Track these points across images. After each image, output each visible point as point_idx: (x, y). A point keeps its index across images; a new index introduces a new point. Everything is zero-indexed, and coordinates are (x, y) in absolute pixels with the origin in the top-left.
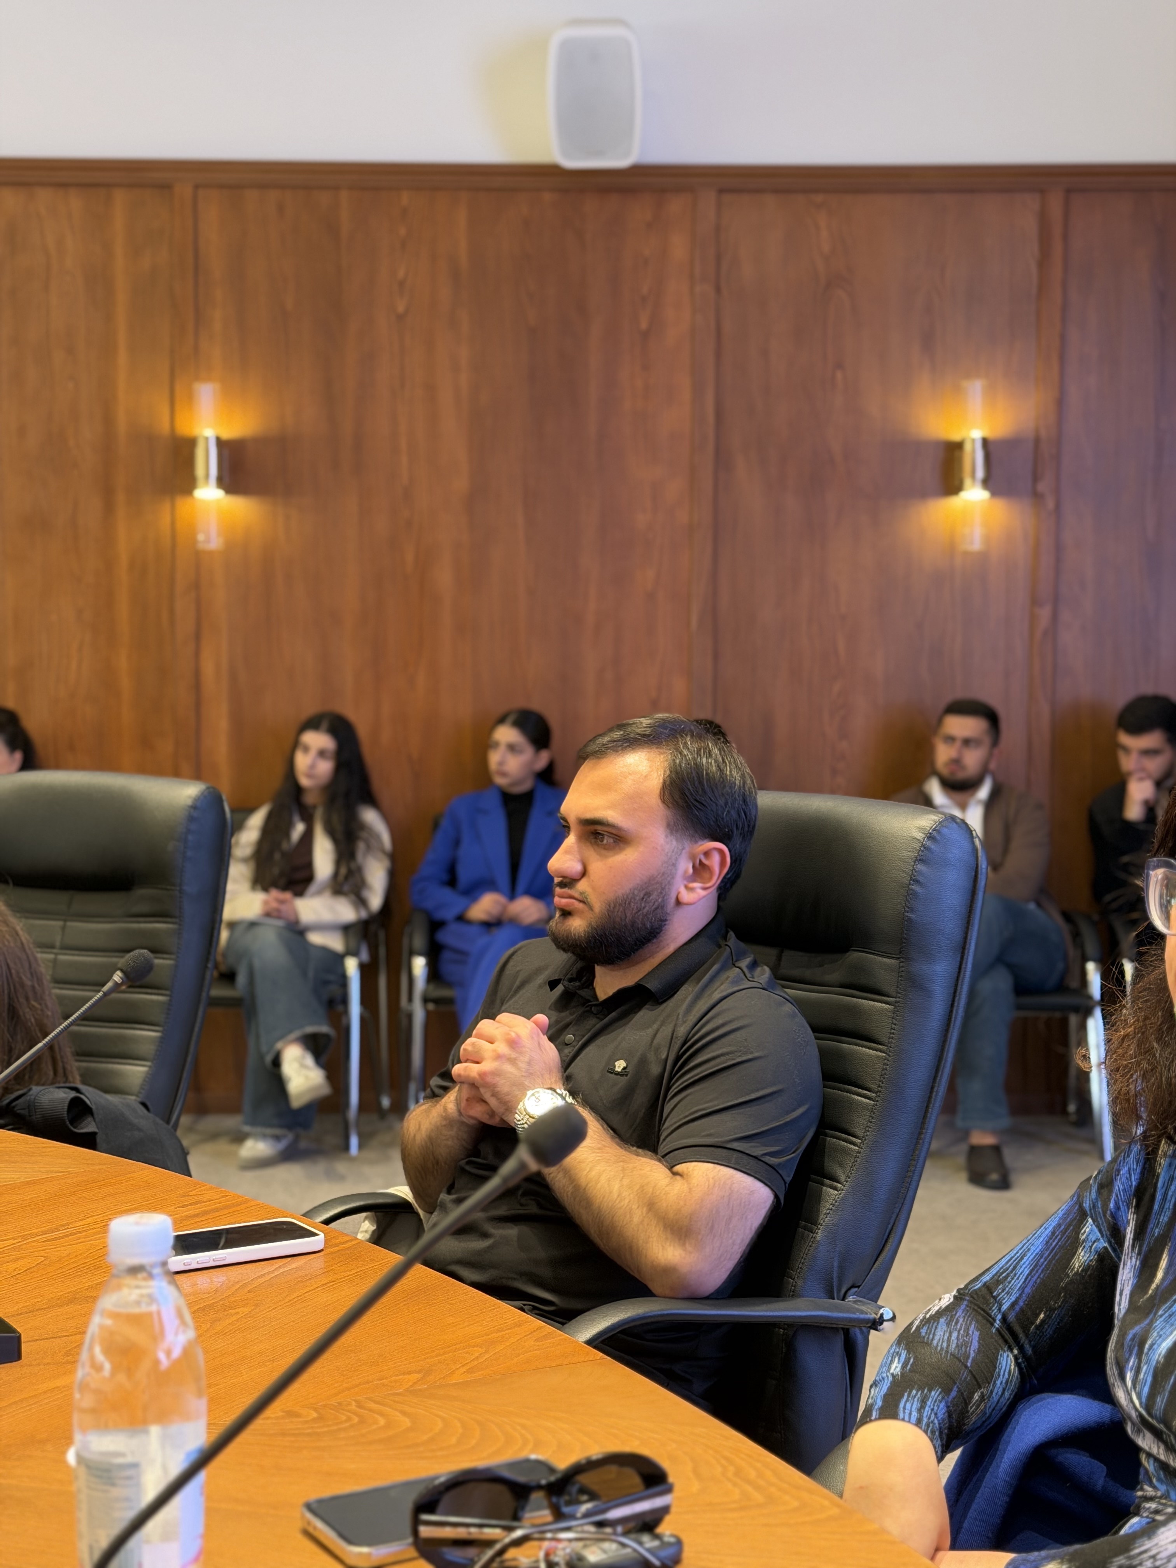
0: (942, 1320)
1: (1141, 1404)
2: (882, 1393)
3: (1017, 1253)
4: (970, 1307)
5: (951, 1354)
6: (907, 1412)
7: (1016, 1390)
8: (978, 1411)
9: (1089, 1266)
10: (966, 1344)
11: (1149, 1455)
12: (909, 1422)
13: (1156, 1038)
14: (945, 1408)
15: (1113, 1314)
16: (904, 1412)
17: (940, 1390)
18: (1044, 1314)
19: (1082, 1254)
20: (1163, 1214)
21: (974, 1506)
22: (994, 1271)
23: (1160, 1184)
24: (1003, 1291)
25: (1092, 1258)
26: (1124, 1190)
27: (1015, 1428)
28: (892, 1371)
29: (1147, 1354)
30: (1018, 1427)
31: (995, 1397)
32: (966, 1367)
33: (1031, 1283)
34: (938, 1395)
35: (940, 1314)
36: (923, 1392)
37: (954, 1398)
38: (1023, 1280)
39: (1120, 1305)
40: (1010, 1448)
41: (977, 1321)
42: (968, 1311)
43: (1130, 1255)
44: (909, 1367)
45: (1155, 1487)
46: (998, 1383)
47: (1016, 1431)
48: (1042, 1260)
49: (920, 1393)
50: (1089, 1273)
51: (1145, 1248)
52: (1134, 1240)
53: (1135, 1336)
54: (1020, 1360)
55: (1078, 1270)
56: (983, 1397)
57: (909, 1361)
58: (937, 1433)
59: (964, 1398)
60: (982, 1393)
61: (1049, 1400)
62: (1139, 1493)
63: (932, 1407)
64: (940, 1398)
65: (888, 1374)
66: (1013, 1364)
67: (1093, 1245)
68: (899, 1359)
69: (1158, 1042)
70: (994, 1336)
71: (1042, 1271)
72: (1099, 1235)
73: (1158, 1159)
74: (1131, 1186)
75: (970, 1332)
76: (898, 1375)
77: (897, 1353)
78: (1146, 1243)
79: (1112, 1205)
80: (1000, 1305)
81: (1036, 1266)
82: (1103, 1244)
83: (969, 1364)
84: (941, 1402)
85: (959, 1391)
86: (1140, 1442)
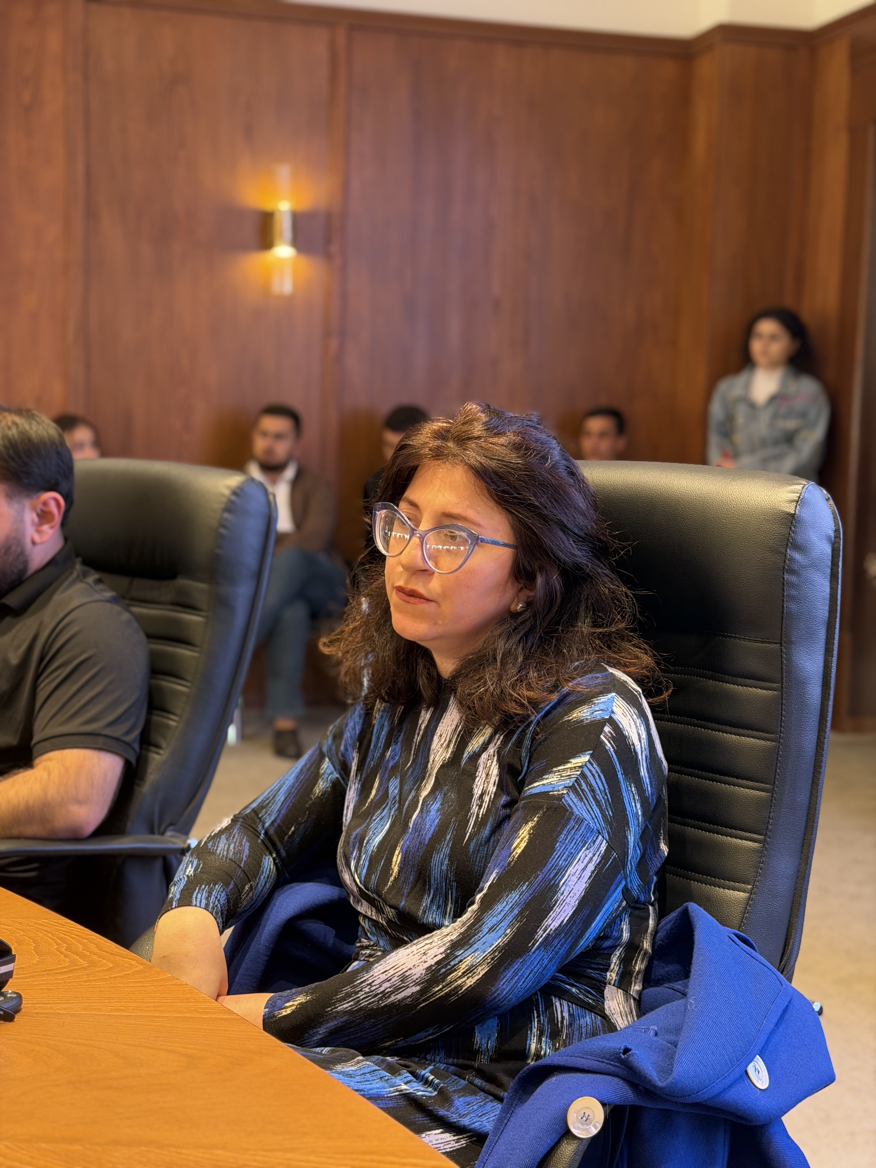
0: (223, 837)
1: (360, 882)
2: (180, 889)
3: (276, 786)
4: (243, 826)
5: (230, 859)
6: (198, 900)
7: (274, 882)
8: (248, 898)
9: (326, 791)
10: (240, 852)
11: (365, 917)
12: (200, 907)
13: (375, 629)
14: (226, 896)
15: (342, 823)
16: (196, 901)
17: (222, 884)
18: (295, 827)
19: (321, 783)
20: (377, 751)
21: (243, 966)
22: (259, 800)
23: (375, 731)
24: (266, 814)
25: (328, 785)
26: (351, 737)
27: (273, 909)
28: (187, 874)
29: (366, 846)
30: (275, 908)
31: (260, 887)
32: (240, 867)
33: (286, 806)
34: (220, 888)
35: (221, 832)
36: (209, 886)
37: (231, 889)
38: (280, 805)
39: (346, 816)
40: (269, 923)
41: (248, 836)
42: (241, 829)
43: (354, 781)
44: (199, 870)
45: (368, 939)
46: (262, 877)
47: (274, 911)
48: (293, 790)
49: (207, 887)
50: (326, 796)
51: (364, 776)
52: (357, 770)
53: (357, 835)
54: (277, 861)
55: (318, 794)
56: (252, 888)
57: (200, 866)
58: (220, 914)
59: (238, 889)
60: (251, 885)
61: (297, 888)
62: (358, 945)
63: (216, 896)
64: (222, 889)
65: (184, 876)
66: (272, 864)
67: (329, 776)
68: (192, 865)
69: (376, 632)
70: (260, 846)
71: (294, 797)
72: (333, 769)
73: (374, 714)
74: (355, 734)
75: (243, 844)
76: (192, 876)
77: (191, 862)
78: (365, 772)
79: (342, 748)
80: (264, 823)
81: (289, 794)
82: (336, 775)
83: (242, 865)
84: (222, 892)
85: (235, 884)
86: (359, 909)
